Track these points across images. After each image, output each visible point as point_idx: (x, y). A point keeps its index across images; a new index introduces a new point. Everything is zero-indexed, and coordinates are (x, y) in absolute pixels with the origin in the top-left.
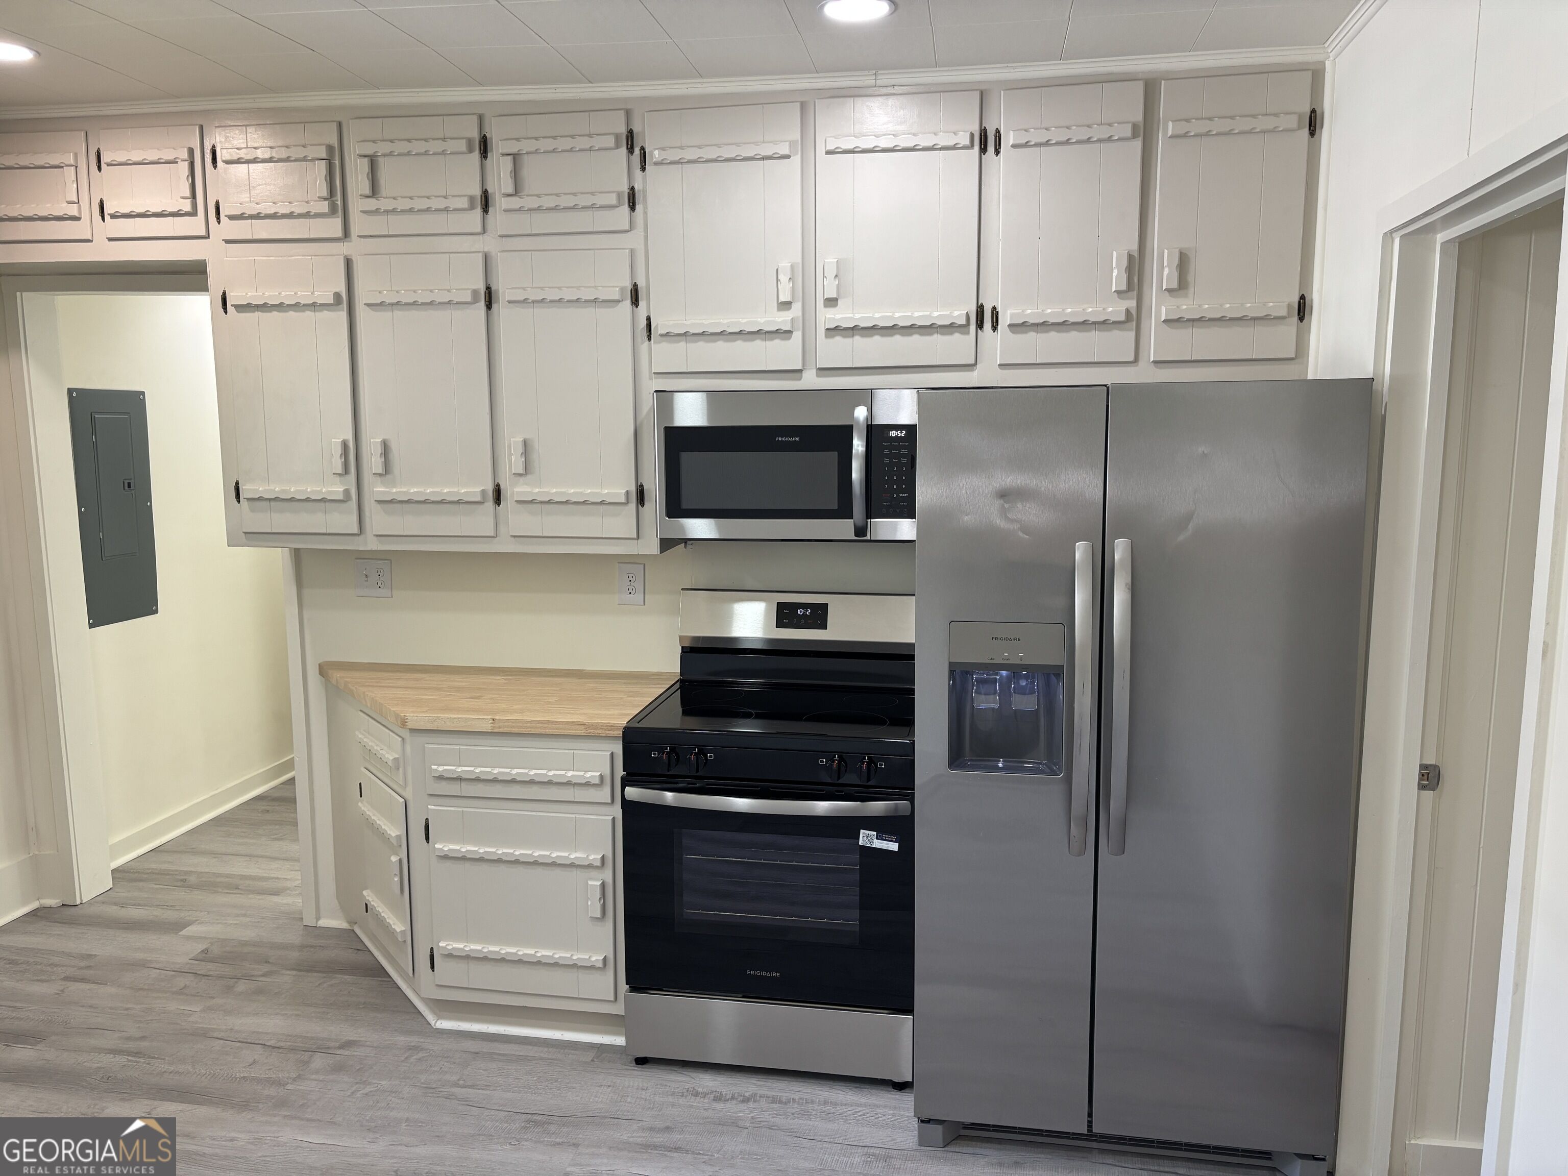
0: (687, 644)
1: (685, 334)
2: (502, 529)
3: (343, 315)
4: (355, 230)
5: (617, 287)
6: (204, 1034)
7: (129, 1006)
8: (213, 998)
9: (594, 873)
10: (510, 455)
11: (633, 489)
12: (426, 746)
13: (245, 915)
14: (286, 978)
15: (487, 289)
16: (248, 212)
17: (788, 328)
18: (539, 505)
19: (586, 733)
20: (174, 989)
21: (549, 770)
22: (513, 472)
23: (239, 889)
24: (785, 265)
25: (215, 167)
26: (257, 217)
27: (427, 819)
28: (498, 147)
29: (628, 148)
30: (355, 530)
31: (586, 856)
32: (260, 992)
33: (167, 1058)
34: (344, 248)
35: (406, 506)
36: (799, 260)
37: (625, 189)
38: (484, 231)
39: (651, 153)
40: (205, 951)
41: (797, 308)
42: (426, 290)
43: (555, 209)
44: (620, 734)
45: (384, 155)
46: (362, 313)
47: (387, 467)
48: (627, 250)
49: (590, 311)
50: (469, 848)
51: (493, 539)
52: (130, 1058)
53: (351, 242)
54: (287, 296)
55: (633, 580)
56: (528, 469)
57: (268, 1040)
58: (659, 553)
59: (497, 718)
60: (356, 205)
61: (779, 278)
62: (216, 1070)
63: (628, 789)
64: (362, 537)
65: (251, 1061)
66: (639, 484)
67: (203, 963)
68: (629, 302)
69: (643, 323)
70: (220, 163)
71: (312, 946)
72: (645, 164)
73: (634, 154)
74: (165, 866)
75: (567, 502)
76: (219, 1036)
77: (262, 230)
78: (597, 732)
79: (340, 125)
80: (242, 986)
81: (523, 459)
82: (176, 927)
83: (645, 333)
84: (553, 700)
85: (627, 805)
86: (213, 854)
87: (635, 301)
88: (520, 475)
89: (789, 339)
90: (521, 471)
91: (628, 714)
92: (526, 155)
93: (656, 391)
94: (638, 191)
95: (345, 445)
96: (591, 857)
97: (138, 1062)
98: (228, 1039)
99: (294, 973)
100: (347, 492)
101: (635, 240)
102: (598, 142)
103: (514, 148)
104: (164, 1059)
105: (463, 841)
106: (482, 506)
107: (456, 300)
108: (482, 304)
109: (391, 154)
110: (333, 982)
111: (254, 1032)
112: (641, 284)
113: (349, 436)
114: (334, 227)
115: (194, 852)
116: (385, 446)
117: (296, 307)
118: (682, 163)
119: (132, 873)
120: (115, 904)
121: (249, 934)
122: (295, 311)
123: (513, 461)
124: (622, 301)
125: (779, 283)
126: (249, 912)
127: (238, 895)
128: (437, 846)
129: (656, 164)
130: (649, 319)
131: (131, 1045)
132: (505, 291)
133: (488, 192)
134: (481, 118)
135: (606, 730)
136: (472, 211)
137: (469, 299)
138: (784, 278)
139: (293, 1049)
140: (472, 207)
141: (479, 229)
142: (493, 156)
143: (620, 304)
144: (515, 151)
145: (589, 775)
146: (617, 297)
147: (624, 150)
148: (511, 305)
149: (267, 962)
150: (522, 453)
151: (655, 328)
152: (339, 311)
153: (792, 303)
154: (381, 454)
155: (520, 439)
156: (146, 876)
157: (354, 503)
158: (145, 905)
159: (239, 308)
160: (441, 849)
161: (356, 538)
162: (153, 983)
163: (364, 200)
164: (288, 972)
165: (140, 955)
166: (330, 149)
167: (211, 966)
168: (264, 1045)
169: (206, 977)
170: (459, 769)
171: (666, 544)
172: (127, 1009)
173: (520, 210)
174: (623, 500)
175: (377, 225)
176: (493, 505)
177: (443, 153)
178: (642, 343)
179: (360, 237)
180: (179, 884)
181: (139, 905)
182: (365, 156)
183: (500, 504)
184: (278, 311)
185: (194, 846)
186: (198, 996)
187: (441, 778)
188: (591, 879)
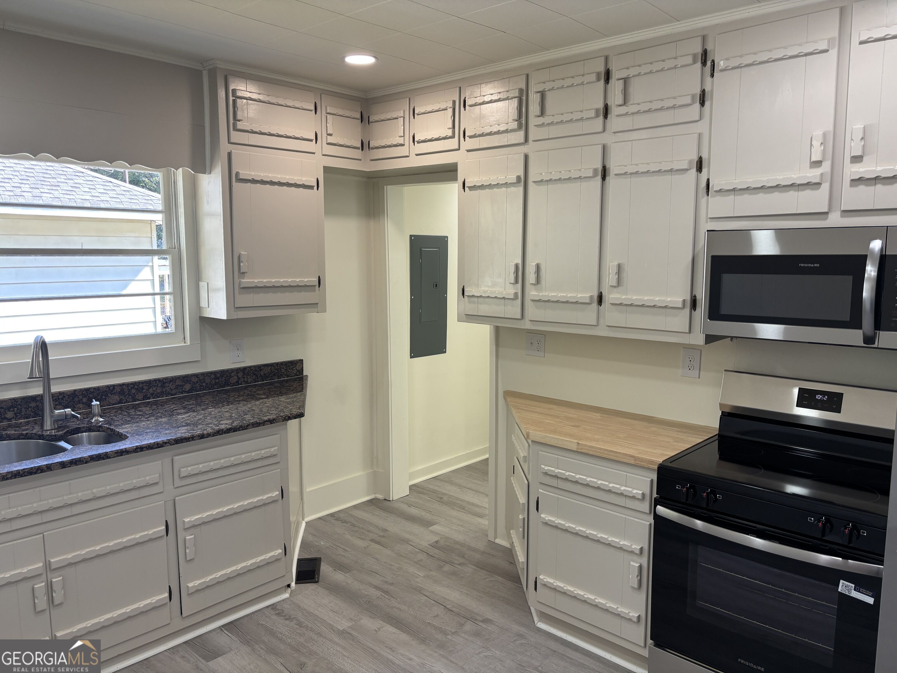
0: (727, 410)
1: (734, 190)
2: (601, 321)
3: (521, 189)
4: (531, 137)
5: (687, 160)
6: (419, 590)
7: (392, 563)
8: (431, 570)
9: (635, 558)
10: (609, 274)
11: (688, 298)
12: (540, 452)
13: (462, 526)
14: (469, 569)
15: (603, 168)
16: (478, 133)
17: (817, 180)
18: (625, 307)
19: (635, 463)
20: (415, 560)
21: (610, 483)
22: (610, 285)
23: (464, 509)
24: (818, 133)
25: (465, 110)
26: (482, 135)
27: (538, 497)
28: (615, 75)
29: (702, 63)
30: (519, 316)
31: (630, 545)
32: (454, 573)
33: (398, 600)
34: (524, 149)
35: (547, 304)
36: (831, 128)
37: (698, 91)
38: (604, 130)
39: (719, 63)
40: (437, 542)
41: (826, 167)
42: (566, 171)
43: (649, 111)
44: (656, 468)
45: (549, 90)
46: (531, 187)
47: (538, 280)
48: (696, 134)
49: (668, 177)
50: (560, 522)
51: (595, 327)
52: (382, 594)
53: (528, 145)
54: (493, 179)
55: (692, 360)
56: (619, 282)
57: (448, 604)
58: (704, 344)
59: (580, 442)
60: (533, 121)
61: (813, 143)
62: (418, 614)
63: (659, 507)
64: (523, 321)
65: (436, 614)
66: (693, 295)
67: (433, 548)
68: (694, 170)
69: (704, 184)
70: (467, 107)
71: (489, 554)
72: (714, 72)
73: (707, 66)
74: (436, 488)
75: (643, 306)
76: (426, 594)
77: (485, 142)
78: (642, 463)
79: (527, 76)
80: (447, 568)
81: (617, 277)
82: (427, 524)
83: (705, 190)
84: (623, 436)
85: (658, 518)
86: (460, 486)
87: (700, 168)
88: (615, 287)
89: (818, 189)
90: (615, 284)
91: (667, 455)
92: (633, 78)
93: (708, 231)
94: (707, 92)
95: (517, 266)
96: (634, 547)
97: (385, 597)
98: (430, 598)
99: (474, 567)
100: (516, 294)
101: (702, 127)
102: (680, 62)
103: (624, 74)
104: (397, 599)
105: (558, 517)
106: (590, 306)
107: (583, 176)
108: (599, 178)
109: (553, 89)
110: (492, 579)
111: (443, 597)
112: (705, 156)
113: (519, 261)
114: (519, 136)
115: (451, 483)
116: (538, 267)
117: (498, 186)
118: (741, 67)
119: (420, 488)
120: (407, 504)
121: (460, 538)
122: (497, 188)
123: (610, 278)
124: (690, 169)
125: (812, 147)
126: (464, 525)
127: (463, 513)
128: (543, 516)
129: (722, 71)
130: (708, 180)
131: (386, 587)
132: (614, 168)
133: (608, 105)
134: (607, 58)
135: (648, 464)
136: (598, 118)
137: (591, 175)
138: (816, 143)
139: (458, 614)
140: (597, 116)
141: (600, 129)
142: (612, 81)
143: (689, 171)
144: (625, 76)
145: (635, 491)
146: (686, 167)
147: (699, 64)
148: (617, 177)
149: (463, 557)
150: (616, 272)
151: (711, 187)
152: (519, 187)
153: (822, 161)
154: (535, 272)
155: (616, 263)
156: (425, 491)
157: (519, 301)
158: (419, 508)
159: (472, 188)
160: (544, 518)
161: (520, 321)
162: (407, 553)
163: (536, 119)
164: (471, 566)
165: (407, 536)
166: (521, 90)
167: (437, 551)
168: (446, 607)
169: (432, 557)
170: (557, 471)
171: (710, 339)
172: (391, 565)
173: (626, 114)
174: (680, 306)
175: (542, 133)
176: (597, 305)
177: (582, 84)
178: (703, 197)
179: (534, 141)
180: (438, 499)
181: (417, 507)
182: (539, 92)
183: (601, 305)
184: (489, 189)
185: (452, 480)
186: (425, 567)
187: (546, 474)
188: (633, 561)
